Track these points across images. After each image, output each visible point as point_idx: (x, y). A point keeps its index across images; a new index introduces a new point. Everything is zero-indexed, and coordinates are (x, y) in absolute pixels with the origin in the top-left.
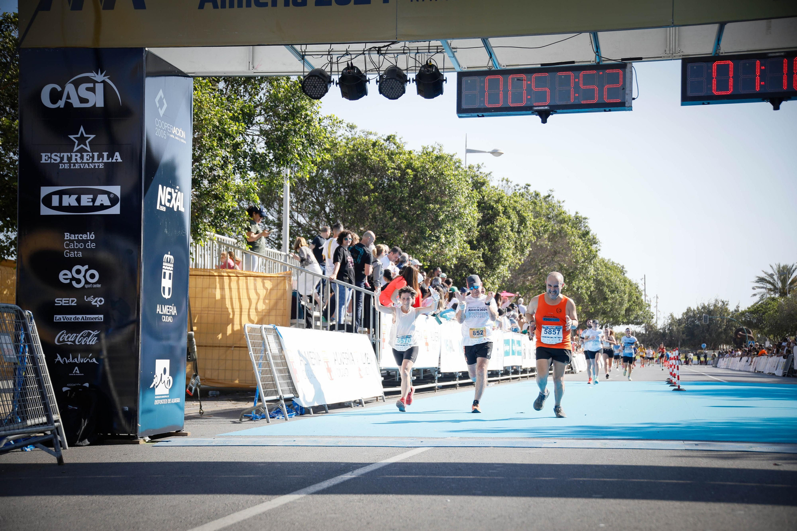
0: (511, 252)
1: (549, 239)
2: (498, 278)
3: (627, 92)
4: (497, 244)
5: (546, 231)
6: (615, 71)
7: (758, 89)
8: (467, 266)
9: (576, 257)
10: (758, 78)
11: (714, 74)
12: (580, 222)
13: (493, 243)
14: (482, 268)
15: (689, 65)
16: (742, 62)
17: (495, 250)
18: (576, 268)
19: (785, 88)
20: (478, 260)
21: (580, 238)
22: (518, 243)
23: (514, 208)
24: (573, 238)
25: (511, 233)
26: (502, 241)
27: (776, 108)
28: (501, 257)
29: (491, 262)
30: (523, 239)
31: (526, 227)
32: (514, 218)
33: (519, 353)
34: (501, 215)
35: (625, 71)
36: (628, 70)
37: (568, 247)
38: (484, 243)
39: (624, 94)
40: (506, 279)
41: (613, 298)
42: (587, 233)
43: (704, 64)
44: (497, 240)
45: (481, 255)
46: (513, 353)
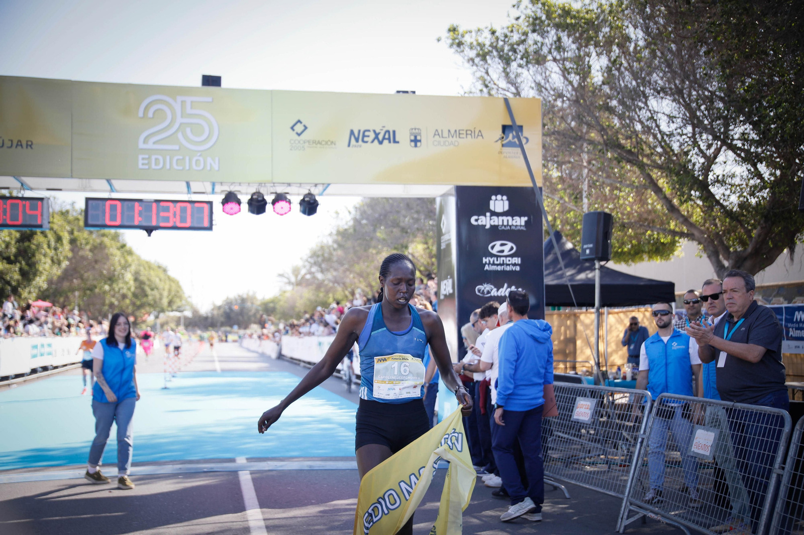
0: (47, 266)
1: (91, 250)
2: (35, 288)
3: (45, 217)
4: (33, 259)
5: (87, 243)
6: (35, 202)
7: (136, 223)
8: (4, 279)
9: (113, 266)
10: (136, 215)
11: (107, 210)
12: (119, 236)
13: (30, 258)
14: (18, 281)
15: (90, 202)
16: (126, 203)
17: (32, 265)
18: (114, 276)
19: (154, 223)
20: (15, 274)
21: (118, 249)
22: (55, 257)
23: (51, 229)
24: (111, 250)
25: (48, 251)
26: (38, 256)
27: (149, 235)
28: (37, 270)
29: (27, 275)
30: (59, 254)
31: (62, 244)
32: (51, 237)
33: (49, 354)
34: (39, 234)
35: (42, 203)
36: (45, 202)
37: (107, 257)
38: (20, 258)
39: (42, 219)
40: (42, 289)
41: (152, 295)
42: (123, 246)
43: (100, 202)
44: (34, 255)
45: (17, 269)
46: (42, 355)
